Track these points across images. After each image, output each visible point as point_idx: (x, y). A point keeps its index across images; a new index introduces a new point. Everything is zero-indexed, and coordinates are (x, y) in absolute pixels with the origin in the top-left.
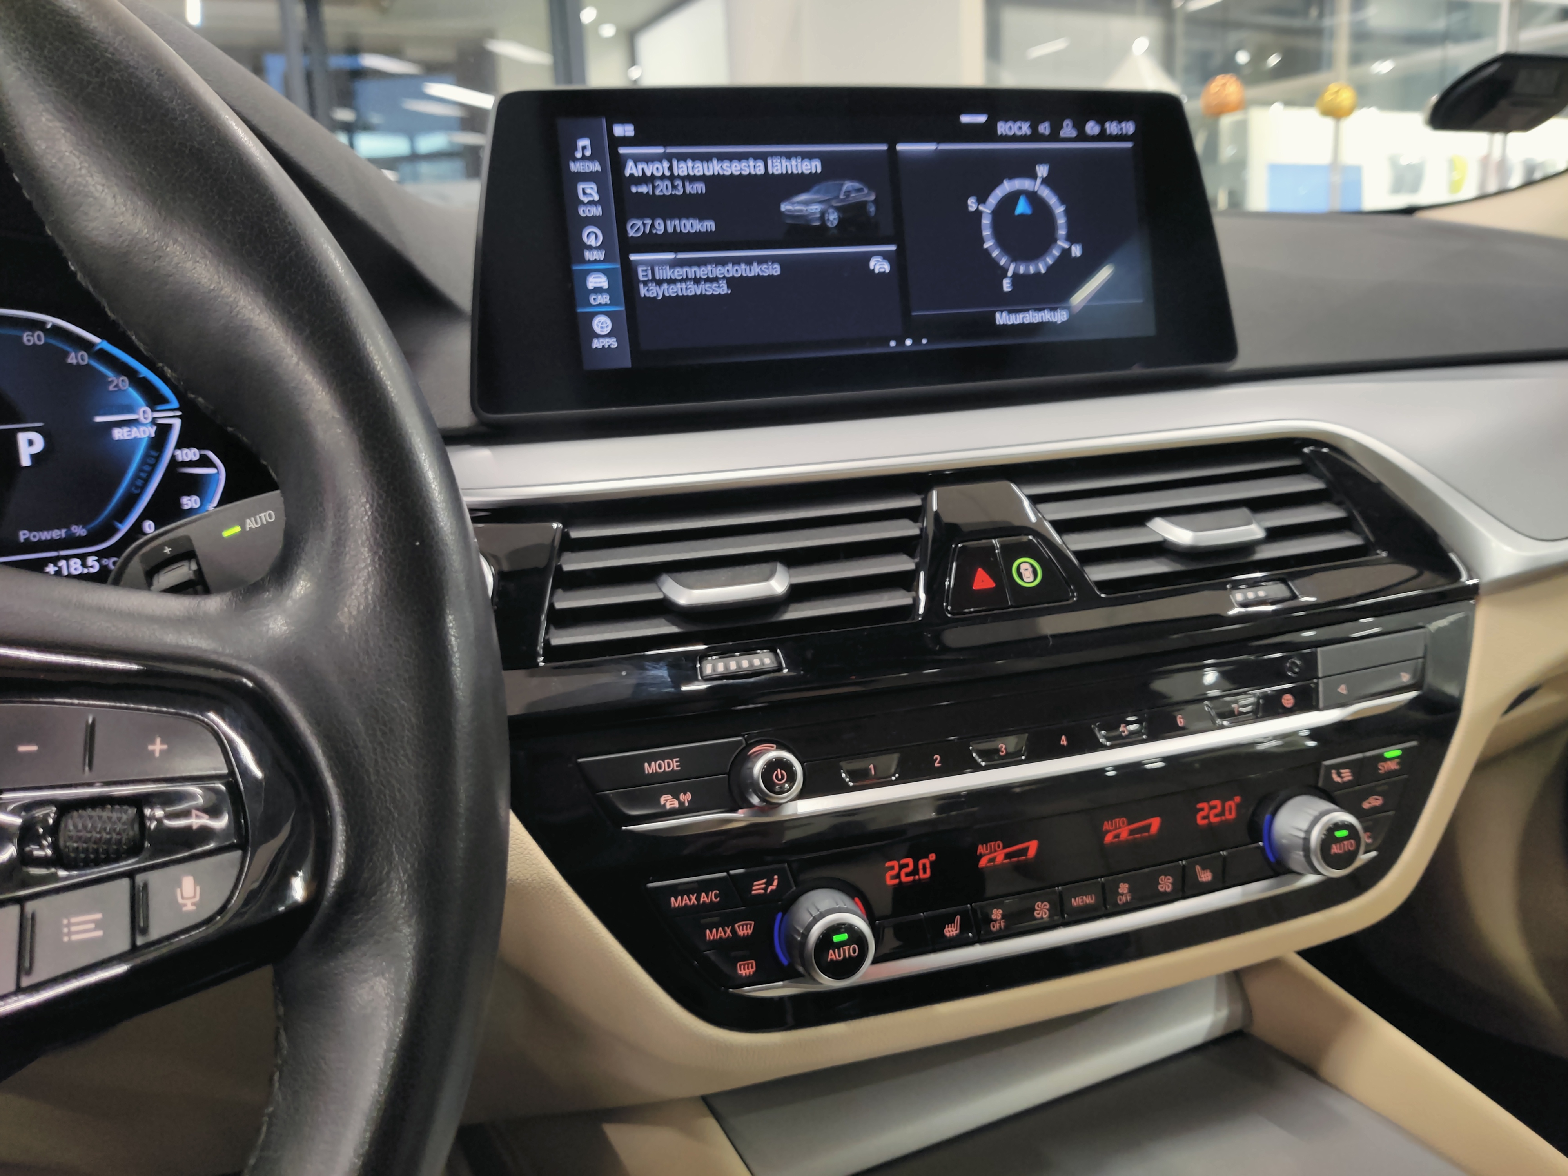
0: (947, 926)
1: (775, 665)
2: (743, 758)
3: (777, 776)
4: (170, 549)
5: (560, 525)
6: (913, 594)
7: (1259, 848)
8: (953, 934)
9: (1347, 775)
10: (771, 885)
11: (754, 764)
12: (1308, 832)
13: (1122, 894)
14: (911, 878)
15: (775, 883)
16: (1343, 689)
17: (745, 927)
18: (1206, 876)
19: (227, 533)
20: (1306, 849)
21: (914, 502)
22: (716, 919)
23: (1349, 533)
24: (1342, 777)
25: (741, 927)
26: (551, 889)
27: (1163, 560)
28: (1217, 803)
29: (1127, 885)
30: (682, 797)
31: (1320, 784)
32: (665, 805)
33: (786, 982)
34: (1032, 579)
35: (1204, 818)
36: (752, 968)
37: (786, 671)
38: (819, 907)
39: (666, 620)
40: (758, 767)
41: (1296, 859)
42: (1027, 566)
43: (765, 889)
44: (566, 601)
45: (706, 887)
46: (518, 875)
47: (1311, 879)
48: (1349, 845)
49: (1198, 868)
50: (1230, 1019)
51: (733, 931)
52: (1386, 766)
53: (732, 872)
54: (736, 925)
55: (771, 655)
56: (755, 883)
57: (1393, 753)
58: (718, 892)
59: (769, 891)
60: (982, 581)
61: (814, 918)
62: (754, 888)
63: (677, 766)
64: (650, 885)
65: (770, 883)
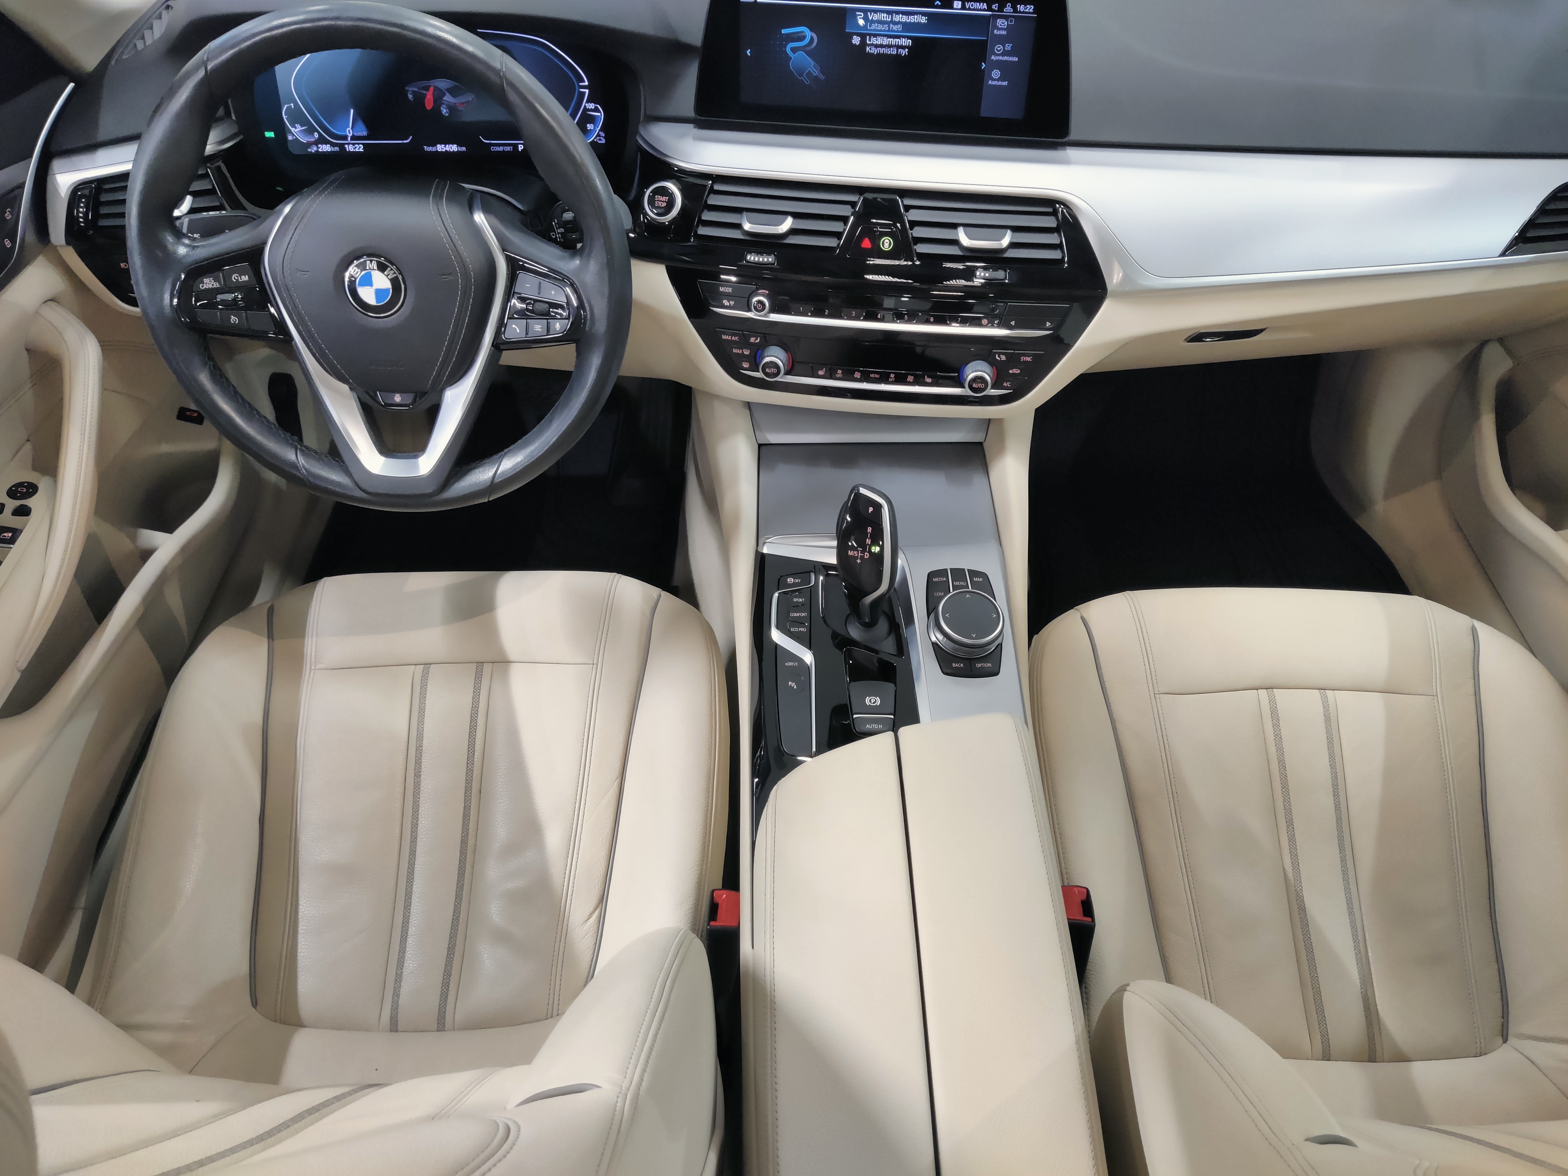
0: (820, 370)
1: (772, 262)
3: (759, 306)
5: (711, 183)
6: (838, 242)
8: (822, 374)
13: (891, 378)
15: (759, 340)
16: (1013, 323)
18: (929, 380)
21: (852, 199)
22: (737, 346)
23: (1056, 252)
24: (1001, 358)
25: (745, 351)
27: (952, 248)
30: (731, 303)
31: (991, 358)
32: (725, 304)
33: (759, 373)
34: (887, 247)
36: (748, 365)
37: (776, 265)
39: (737, 232)
42: (888, 241)
44: (706, 216)
45: (734, 335)
48: (982, 386)
49: (926, 376)
51: (742, 351)
52: (1025, 359)
53: (743, 332)
55: (774, 256)
56: (753, 338)
57: (1030, 354)
58: (739, 338)
59: (756, 342)
60: (866, 244)
62: (751, 340)
63: (731, 291)
64: (716, 329)
65: (756, 339)
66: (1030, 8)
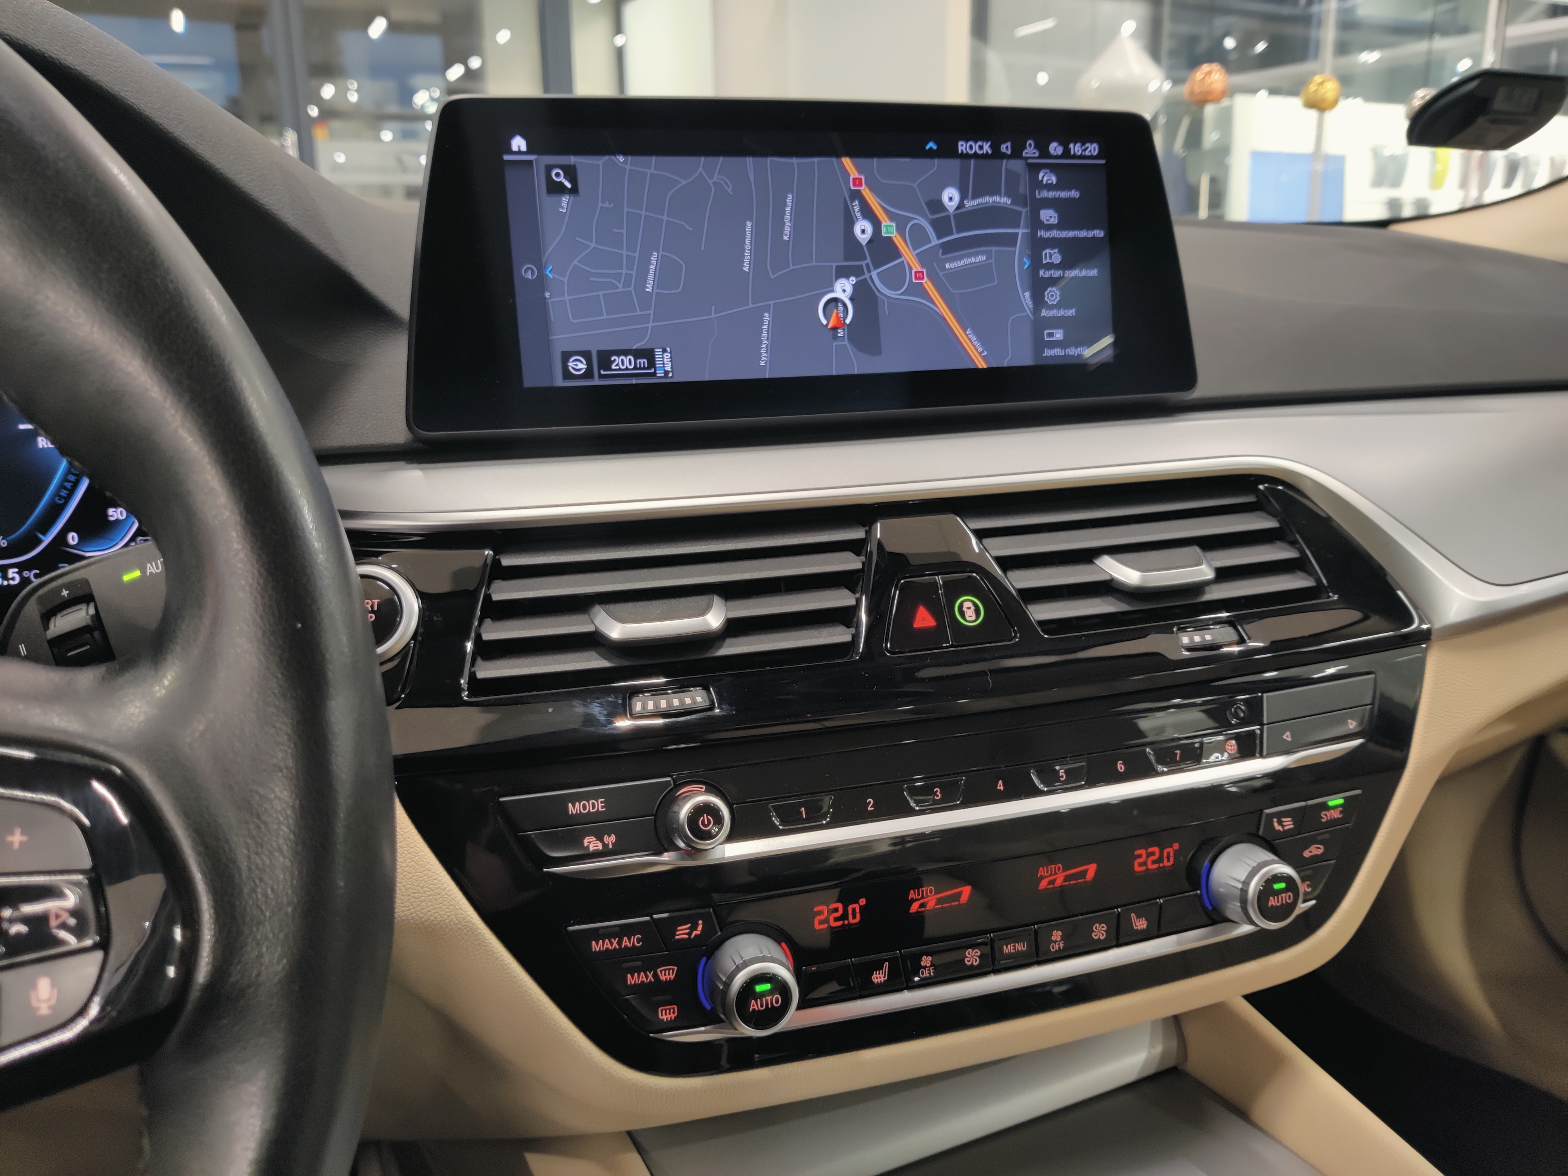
0: (875, 972)
1: (707, 704)
2: (670, 799)
3: (703, 821)
4: (68, 592)
5: (491, 552)
6: (853, 630)
7: (1196, 895)
8: (881, 981)
9: (1288, 823)
10: (696, 930)
11: (681, 807)
12: (1246, 883)
13: (1055, 942)
14: (840, 923)
15: (700, 928)
16: (1287, 736)
17: (667, 971)
18: (1140, 924)
19: (127, 577)
20: (1244, 901)
21: (858, 534)
22: (639, 963)
23: (1301, 574)
24: (1283, 826)
25: (663, 972)
26: (468, 931)
27: (1110, 599)
28: (1156, 849)
29: (1060, 933)
30: (606, 839)
31: (1261, 833)
32: (588, 846)
33: (708, 1028)
34: (974, 618)
35: (1141, 865)
36: (674, 1013)
37: (717, 711)
38: (743, 955)
39: (596, 653)
40: (684, 811)
41: (1233, 909)
42: (970, 604)
43: (690, 934)
44: (493, 632)
45: (627, 930)
46: (435, 915)
47: (1246, 929)
48: (1287, 897)
49: (1133, 915)
50: (1164, 1056)
51: (655, 976)
52: (1329, 815)
53: (655, 916)
54: (659, 970)
55: (704, 693)
56: (679, 928)
57: (1336, 801)
58: (640, 936)
59: (692, 937)
60: (923, 619)
61: (737, 966)
62: (677, 933)
63: (602, 807)
64: (571, 928)
65: (694, 928)
66: (1093, 149)
